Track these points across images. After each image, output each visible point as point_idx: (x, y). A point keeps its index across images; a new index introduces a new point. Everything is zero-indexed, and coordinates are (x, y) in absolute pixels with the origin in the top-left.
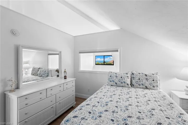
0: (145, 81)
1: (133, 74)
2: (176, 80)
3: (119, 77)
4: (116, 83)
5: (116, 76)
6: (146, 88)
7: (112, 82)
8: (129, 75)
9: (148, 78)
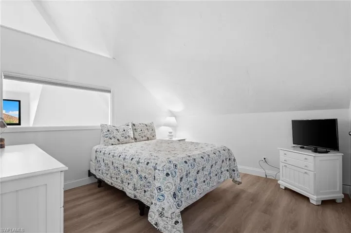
0: (146, 131)
1: (134, 125)
2: (162, 127)
3: (121, 130)
4: (118, 140)
5: (117, 130)
6: (148, 139)
7: (113, 139)
8: (130, 127)
9: (148, 128)
